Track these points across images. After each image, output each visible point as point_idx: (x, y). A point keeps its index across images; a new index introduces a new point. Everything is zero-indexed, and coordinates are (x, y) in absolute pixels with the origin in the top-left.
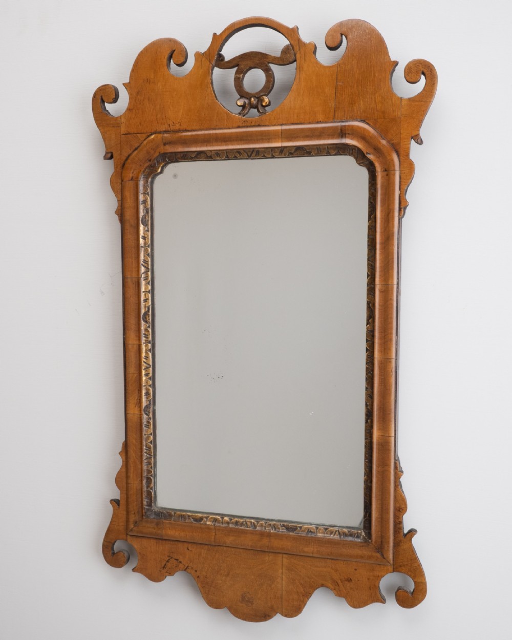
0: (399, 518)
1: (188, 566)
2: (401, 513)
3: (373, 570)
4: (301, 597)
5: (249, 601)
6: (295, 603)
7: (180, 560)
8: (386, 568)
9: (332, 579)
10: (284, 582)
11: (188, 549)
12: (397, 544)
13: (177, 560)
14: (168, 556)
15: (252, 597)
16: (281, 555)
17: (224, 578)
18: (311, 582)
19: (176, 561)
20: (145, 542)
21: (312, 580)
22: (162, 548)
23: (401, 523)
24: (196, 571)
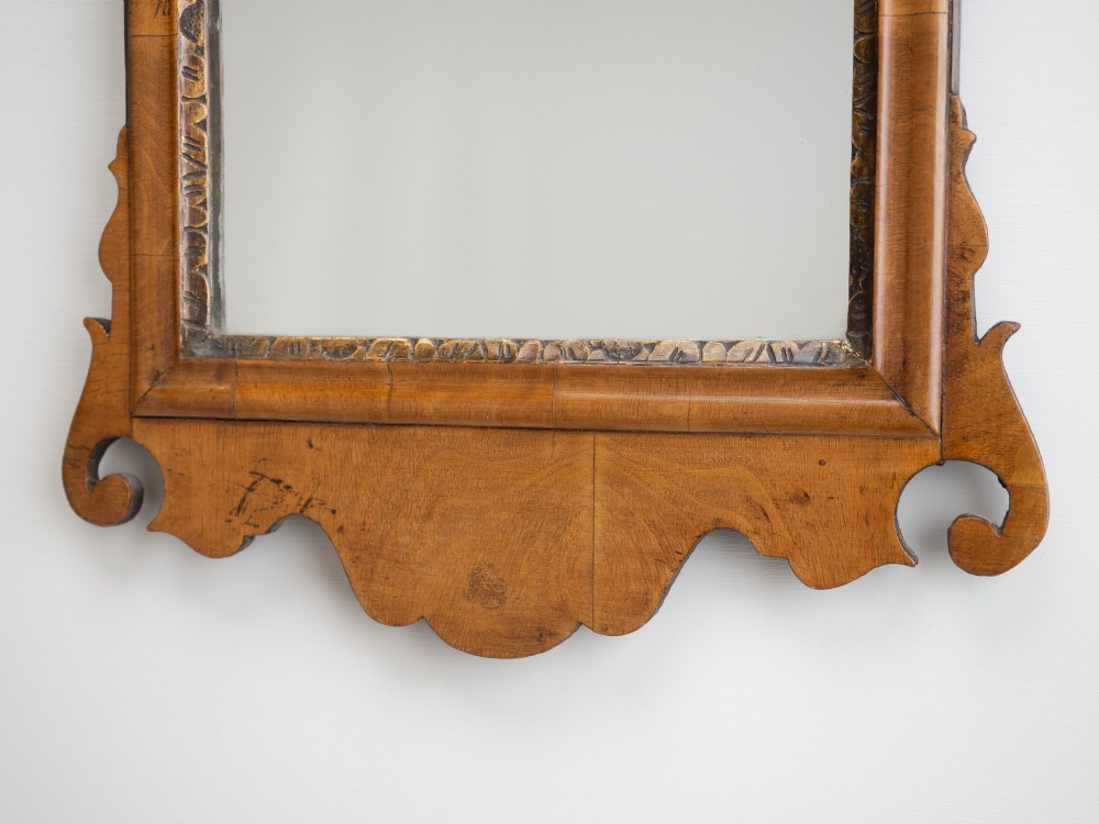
0: (962, 281)
1: (310, 500)
2: (967, 265)
3: (878, 459)
4: (653, 569)
5: (493, 594)
6: (632, 587)
7: (288, 481)
8: (916, 449)
9: (748, 500)
10: (598, 525)
11: (311, 446)
12: (953, 368)
13: (278, 482)
14: (252, 473)
15: (501, 580)
16: (589, 437)
17: (416, 526)
18: (683, 516)
19: (272, 484)
20: (184, 434)
21: (686, 508)
22: (233, 447)
23: (967, 296)
24: (334, 512)
